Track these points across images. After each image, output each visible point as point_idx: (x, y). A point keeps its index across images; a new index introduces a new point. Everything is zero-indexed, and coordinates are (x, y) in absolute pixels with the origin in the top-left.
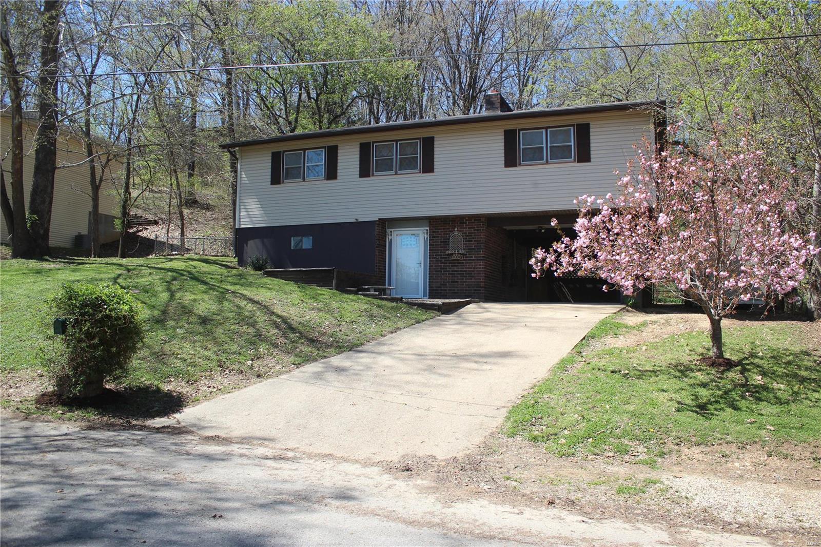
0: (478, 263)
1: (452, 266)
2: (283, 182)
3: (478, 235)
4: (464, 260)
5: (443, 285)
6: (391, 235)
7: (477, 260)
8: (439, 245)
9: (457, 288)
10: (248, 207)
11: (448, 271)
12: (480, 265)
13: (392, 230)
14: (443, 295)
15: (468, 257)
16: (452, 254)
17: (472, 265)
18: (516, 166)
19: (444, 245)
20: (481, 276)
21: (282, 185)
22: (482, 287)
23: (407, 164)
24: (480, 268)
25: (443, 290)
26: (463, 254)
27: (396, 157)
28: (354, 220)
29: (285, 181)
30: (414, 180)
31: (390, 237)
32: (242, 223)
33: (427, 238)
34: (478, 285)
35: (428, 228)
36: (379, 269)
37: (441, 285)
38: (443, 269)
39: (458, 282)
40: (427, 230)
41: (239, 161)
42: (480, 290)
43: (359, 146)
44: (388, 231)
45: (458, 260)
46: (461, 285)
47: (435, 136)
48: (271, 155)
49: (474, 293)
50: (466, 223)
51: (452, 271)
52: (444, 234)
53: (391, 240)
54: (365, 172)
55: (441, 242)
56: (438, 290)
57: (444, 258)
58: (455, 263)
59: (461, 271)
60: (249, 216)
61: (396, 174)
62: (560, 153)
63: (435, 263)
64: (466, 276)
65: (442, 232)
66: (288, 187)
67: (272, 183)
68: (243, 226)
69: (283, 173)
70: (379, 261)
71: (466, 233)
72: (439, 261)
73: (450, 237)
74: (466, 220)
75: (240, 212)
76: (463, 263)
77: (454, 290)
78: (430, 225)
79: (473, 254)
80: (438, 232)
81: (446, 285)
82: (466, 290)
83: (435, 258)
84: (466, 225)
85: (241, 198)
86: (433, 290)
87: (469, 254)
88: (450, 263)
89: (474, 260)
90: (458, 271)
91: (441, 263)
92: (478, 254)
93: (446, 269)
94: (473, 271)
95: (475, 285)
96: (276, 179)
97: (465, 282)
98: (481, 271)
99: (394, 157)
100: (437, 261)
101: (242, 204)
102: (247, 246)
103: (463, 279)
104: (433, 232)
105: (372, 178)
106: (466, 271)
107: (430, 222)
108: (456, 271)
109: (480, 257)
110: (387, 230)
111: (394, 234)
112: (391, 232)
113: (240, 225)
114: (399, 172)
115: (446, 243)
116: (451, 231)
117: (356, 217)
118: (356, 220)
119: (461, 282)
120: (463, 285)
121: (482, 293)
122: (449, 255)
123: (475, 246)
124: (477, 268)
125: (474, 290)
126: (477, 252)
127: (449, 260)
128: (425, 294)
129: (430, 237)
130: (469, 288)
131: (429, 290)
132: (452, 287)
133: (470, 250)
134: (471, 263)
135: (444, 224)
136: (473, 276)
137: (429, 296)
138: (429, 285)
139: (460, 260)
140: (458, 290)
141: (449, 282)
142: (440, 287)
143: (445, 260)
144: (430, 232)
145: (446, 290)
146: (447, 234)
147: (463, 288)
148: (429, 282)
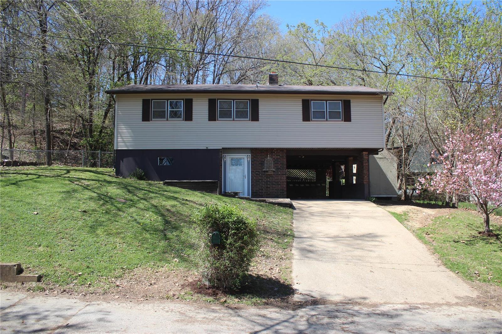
1: (266, 178)
2: (151, 120)
3: (282, 160)
4: (273, 175)
5: (261, 189)
6: (225, 158)
7: (282, 175)
8: (257, 165)
9: (269, 191)
10: (123, 135)
11: (264, 181)
12: (284, 178)
14: (261, 196)
15: (276, 173)
16: (267, 171)
17: (279, 178)
18: (309, 121)
20: (284, 185)
21: (151, 122)
22: (285, 191)
23: (241, 115)
25: (260, 193)
26: (273, 171)
27: (234, 110)
28: (206, 148)
29: (153, 119)
30: (246, 125)
32: (119, 146)
33: (250, 161)
34: (283, 189)
35: (250, 155)
37: (259, 189)
38: (261, 179)
39: (270, 188)
41: (116, 103)
42: (284, 193)
43: (208, 101)
45: (270, 175)
46: (272, 189)
47: (259, 99)
48: (142, 101)
49: (280, 194)
50: (274, 152)
51: (266, 181)
52: (261, 159)
53: (225, 161)
54: (212, 117)
55: (259, 163)
56: (257, 193)
57: (261, 173)
58: (268, 176)
59: (272, 181)
60: (124, 142)
61: (234, 120)
62: (334, 116)
64: (275, 184)
65: (259, 157)
66: (155, 124)
67: (143, 120)
68: (119, 148)
69: (152, 114)
71: (275, 159)
72: (258, 175)
73: (265, 160)
75: (117, 139)
76: (273, 176)
77: (268, 193)
79: (280, 171)
80: (257, 157)
81: (263, 189)
82: (275, 193)
83: (255, 173)
84: (275, 154)
85: (119, 129)
86: (254, 192)
87: (277, 171)
89: (280, 175)
92: (282, 171)
93: (263, 180)
94: (279, 181)
95: (280, 189)
96: (146, 117)
97: (275, 188)
98: (284, 181)
99: (232, 110)
100: (256, 175)
101: (118, 133)
102: (123, 161)
103: (273, 186)
104: (254, 157)
105: (217, 122)
106: (275, 181)
107: (252, 152)
108: (269, 181)
109: (284, 173)
110: (223, 155)
111: (227, 157)
112: (225, 156)
113: (117, 147)
114: (235, 119)
115: (262, 164)
116: (266, 157)
117: (207, 146)
118: (207, 148)
121: (285, 194)
122: (265, 171)
123: (280, 167)
124: (282, 180)
125: (280, 193)
126: (282, 170)
127: (264, 175)
128: (248, 195)
129: (252, 160)
130: (277, 191)
131: (252, 192)
132: (266, 191)
133: (278, 169)
134: (278, 176)
135: (261, 152)
136: (279, 185)
137: (252, 196)
138: (252, 189)
139: (272, 175)
140: (270, 193)
141: (264, 188)
142: (259, 191)
143: (262, 175)
144: (251, 157)
145: (263, 193)
146: (263, 159)
147: (274, 191)
148: (251, 188)
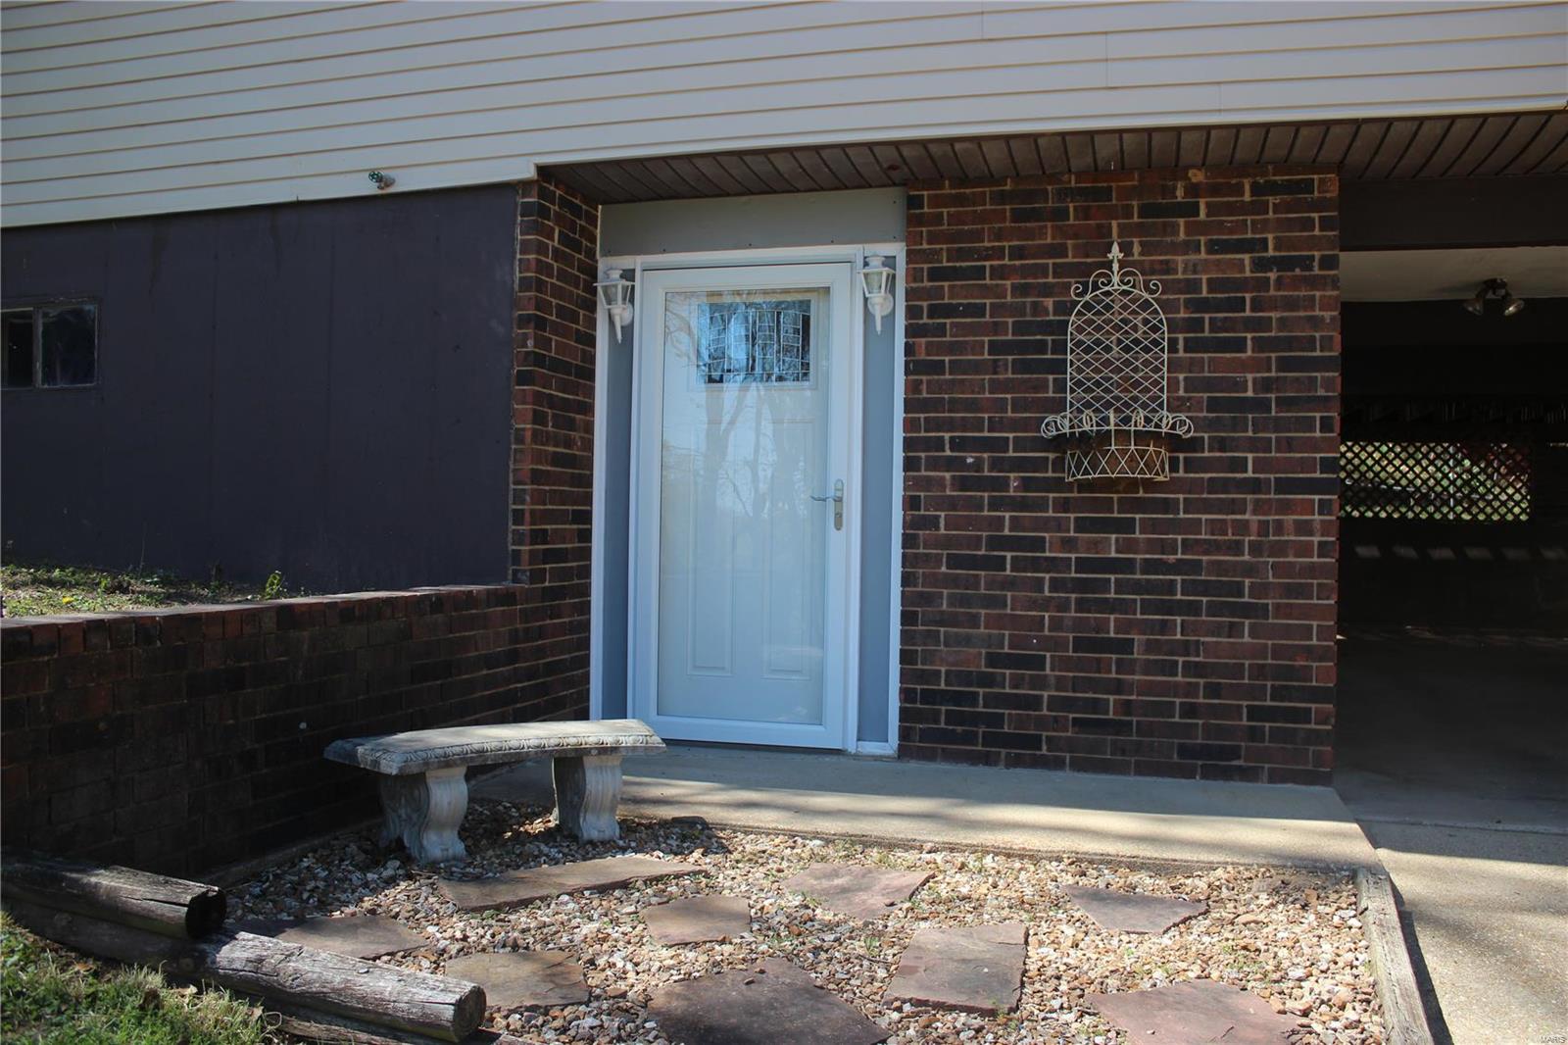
0: (1285, 507)
1: (1082, 525)
3: (1291, 304)
4: (1173, 485)
5: (1014, 663)
6: (630, 297)
7: (1283, 486)
8: (977, 367)
9: (1118, 687)
11: (1052, 564)
12: (1304, 528)
13: (636, 262)
14: (1009, 741)
15: (1208, 464)
16: (1089, 444)
17: (1242, 527)
19: (1021, 367)
20: (1308, 612)
22: (1316, 695)
24: (1305, 550)
25: (1009, 701)
26: (1174, 442)
28: (370, 188)
31: (621, 313)
33: (889, 319)
34: (1290, 673)
35: (898, 250)
36: (539, 536)
37: (993, 660)
38: (1013, 544)
39: (1125, 646)
40: (889, 262)
42: (1304, 716)
44: (610, 269)
45: (1133, 484)
46: (1149, 668)
49: (1254, 734)
50: (1189, 211)
51: (1083, 565)
52: (1021, 290)
53: (628, 330)
55: (995, 348)
56: (972, 701)
57: (1019, 465)
58: (1107, 505)
59: (1150, 566)
63: (952, 504)
64: (1193, 608)
65: (999, 273)
70: (537, 477)
71: (1192, 286)
72: (981, 484)
73: (1065, 308)
74: (1193, 190)
76: (1168, 506)
77: (1097, 706)
78: (915, 223)
79: (1253, 445)
80: (980, 272)
81: (1039, 662)
82: (1190, 711)
83: (950, 464)
84: (1193, 228)
86: (929, 697)
87: (1221, 445)
88: (1064, 506)
89: (1255, 486)
90: (1127, 566)
91: (995, 505)
92: (1288, 445)
93: (1038, 544)
94: (1250, 570)
95: (1260, 672)
97: (1186, 648)
98: (1312, 570)
100: (961, 484)
103: (1165, 627)
104: (936, 274)
106: (1195, 567)
107: (913, 202)
109: (1306, 465)
110: (602, 264)
111: (652, 289)
112: (628, 275)
115: (1036, 353)
116: (1083, 271)
117: (378, 160)
118: (376, 176)
119: (1151, 646)
120: (1172, 668)
121: (1315, 737)
122: (1060, 442)
123: (1265, 385)
124: (1279, 549)
125: (1254, 714)
126: (1278, 425)
127: (1058, 485)
128: (869, 725)
129: (912, 312)
130: (1213, 691)
131: (906, 695)
132: (1076, 684)
133: (1228, 408)
134: (1237, 507)
135: (1018, 216)
136: (1247, 610)
137: (904, 734)
138: (906, 657)
139: (1149, 485)
140: (1127, 707)
141: (1058, 645)
142: (987, 680)
143: (1026, 484)
144: (913, 275)
145: (1034, 703)
146: (1047, 291)
147: (1173, 689)
148: (906, 637)
